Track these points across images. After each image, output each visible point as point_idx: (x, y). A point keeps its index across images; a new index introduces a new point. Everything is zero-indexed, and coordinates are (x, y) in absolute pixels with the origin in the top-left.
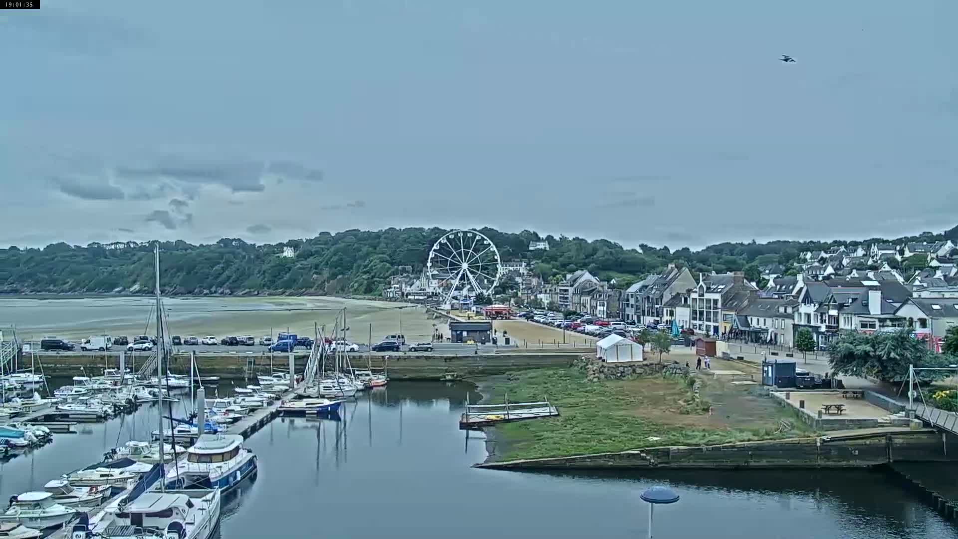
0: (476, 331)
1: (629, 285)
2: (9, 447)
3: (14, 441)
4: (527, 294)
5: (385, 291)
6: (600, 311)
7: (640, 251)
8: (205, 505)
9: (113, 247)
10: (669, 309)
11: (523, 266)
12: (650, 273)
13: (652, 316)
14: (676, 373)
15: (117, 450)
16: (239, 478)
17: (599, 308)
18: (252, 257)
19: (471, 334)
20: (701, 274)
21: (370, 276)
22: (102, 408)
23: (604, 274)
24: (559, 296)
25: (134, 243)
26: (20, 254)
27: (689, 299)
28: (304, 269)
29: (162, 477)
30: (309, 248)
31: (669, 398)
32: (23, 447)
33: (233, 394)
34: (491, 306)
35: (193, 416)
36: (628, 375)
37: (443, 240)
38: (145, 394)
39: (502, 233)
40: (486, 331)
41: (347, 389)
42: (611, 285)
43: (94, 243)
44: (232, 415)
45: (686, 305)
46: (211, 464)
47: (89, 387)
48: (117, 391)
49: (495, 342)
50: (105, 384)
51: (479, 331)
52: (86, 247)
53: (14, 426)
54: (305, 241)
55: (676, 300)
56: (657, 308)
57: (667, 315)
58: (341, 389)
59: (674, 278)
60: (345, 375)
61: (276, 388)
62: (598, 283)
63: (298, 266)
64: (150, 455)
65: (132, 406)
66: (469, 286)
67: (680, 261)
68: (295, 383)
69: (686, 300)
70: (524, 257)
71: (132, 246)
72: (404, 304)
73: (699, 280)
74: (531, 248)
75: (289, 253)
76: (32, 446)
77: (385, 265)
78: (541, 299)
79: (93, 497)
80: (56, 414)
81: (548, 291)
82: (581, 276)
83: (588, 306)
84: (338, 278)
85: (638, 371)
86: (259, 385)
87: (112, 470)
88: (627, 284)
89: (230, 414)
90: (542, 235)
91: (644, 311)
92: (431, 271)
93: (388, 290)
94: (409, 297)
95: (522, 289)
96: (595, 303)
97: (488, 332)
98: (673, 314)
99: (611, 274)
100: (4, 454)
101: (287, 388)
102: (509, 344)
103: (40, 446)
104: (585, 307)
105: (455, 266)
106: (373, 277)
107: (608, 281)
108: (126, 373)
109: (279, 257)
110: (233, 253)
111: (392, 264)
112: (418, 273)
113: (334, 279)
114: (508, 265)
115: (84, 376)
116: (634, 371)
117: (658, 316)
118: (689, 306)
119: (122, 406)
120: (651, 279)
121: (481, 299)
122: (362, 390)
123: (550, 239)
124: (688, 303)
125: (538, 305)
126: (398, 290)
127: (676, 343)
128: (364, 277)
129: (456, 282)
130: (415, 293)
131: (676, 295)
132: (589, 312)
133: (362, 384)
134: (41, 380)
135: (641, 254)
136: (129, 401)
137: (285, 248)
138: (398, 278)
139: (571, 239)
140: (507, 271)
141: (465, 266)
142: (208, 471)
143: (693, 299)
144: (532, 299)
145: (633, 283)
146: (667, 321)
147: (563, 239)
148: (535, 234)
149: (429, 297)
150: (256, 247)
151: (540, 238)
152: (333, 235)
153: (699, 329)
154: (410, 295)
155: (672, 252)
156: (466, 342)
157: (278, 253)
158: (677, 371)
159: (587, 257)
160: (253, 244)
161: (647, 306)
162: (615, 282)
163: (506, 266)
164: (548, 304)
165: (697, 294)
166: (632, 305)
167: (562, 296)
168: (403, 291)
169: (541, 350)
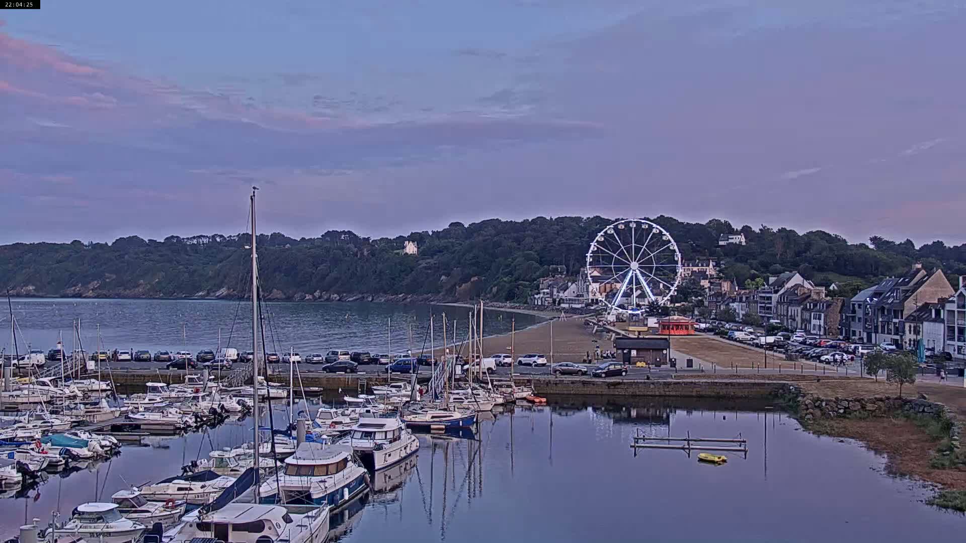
0: (648, 350)
1: (856, 290)
2: (70, 458)
3: (75, 451)
4: (716, 302)
5: (532, 297)
6: (814, 325)
7: (872, 247)
8: (306, 522)
9: (195, 241)
10: (912, 325)
11: (711, 266)
12: (885, 276)
13: (889, 333)
14: (923, 411)
15: (198, 463)
16: (347, 497)
17: (813, 322)
18: (366, 253)
19: (642, 353)
20: (961, 278)
21: (513, 279)
22: (182, 418)
23: (820, 276)
24: (759, 305)
25: (221, 236)
26: (85, 250)
27: (942, 311)
28: (430, 268)
29: (255, 484)
30: (437, 242)
31: (914, 445)
32: (87, 458)
33: (342, 404)
34: (667, 318)
35: (292, 427)
36: (856, 411)
37: (610, 229)
38: (232, 404)
39: (683, 223)
40: (663, 350)
41: (482, 402)
42: (829, 291)
43: (173, 237)
44: (339, 428)
45: (938, 319)
46: (313, 478)
47: (166, 394)
48: (200, 399)
49: (673, 364)
50: (185, 392)
51: (653, 349)
52: (163, 241)
53: (76, 435)
54: (431, 233)
55: (924, 313)
56: (895, 323)
57: (910, 333)
58: (476, 401)
59: (920, 283)
60: (480, 386)
61: (396, 400)
62: (812, 289)
63: (422, 266)
64: (237, 468)
65: (217, 417)
66: (639, 292)
67: (930, 259)
68: (418, 394)
69: (938, 313)
70: (712, 254)
71: (218, 240)
72: (556, 314)
73: (958, 285)
74: (721, 243)
75: (411, 248)
76: (96, 458)
77: (533, 264)
78: (735, 310)
79: (169, 513)
80: (126, 424)
81: (744, 299)
82: (789, 279)
83: (798, 319)
84: (472, 280)
85: (870, 407)
86: (373, 394)
87: (193, 483)
88: (853, 290)
89: (336, 426)
90: (737, 226)
91: (876, 327)
92: (591, 272)
93: (536, 296)
94: (563, 305)
95: (710, 296)
96: (808, 314)
97: (665, 352)
98: (919, 332)
99: (831, 276)
100: (64, 466)
101: (409, 399)
102: (692, 366)
103: (107, 459)
104: (794, 320)
105: (623, 267)
106: (517, 279)
107: (827, 286)
108: (210, 380)
109: (398, 254)
110: (342, 249)
111: (541, 263)
112: (574, 274)
113: (466, 282)
114: (691, 265)
115: (160, 382)
116: (863, 407)
117: (896, 334)
118: (943, 321)
119: (205, 416)
120: (887, 282)
121: (655, 308)
122: (502, 405)
123: (746, 230)
124: (942, 317)
125: (730, 317)
126: (549, 296)
127: (923, 371)
128: (505, 279)
129: (623, 287)
130: (570, 299)
131: (923, 305)
132: (799, 326)
133: (502, 396)
134: (109, 388)
135: (873, 249)
136: (213, 411)
137: (407, 242)
138: (548, 281)
139: (775, 230)
140: (690, 272)
141: (634, 265)
142: (309, 486)
143: (949, 311)
144: (722, 309)
145: (860, 290)
146: (910, 340)
147: (764, 231)
148: (728, 225)
149: (587, 305)
150: (371, 241)
151: (733, 229)
152: (466, 226)
153: (959, 353)
154: (563, 303)
155: (917, 247)
156: (635, 363)
157: (398, 249)
158: (926, 409)
159: (798, 254)
160: (366, 237)
161: (880, 319)
162: (836, 288)
163: (688, 266)
164: (743, 315)
165: (956, 305)
166: (859, 319)
167: (763, 305)
168: (555, 297)
169: (734, 376)
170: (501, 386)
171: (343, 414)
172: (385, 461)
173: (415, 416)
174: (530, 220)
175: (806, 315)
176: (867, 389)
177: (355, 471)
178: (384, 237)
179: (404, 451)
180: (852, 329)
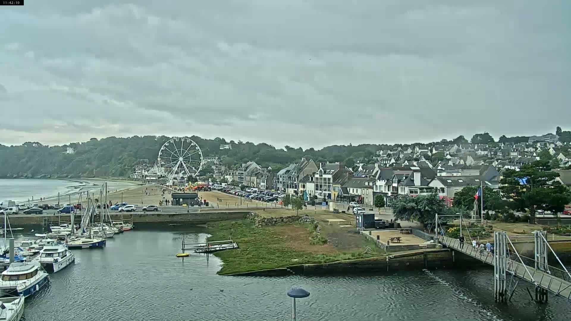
0: (188, 198)
1: (279, 170)
4: (219, 176)
5: (132, 174)
6: (262, 185)
7: (286, 150)
8: (14, 307)
10: (302, 184)
11: (216, 159)
12: (291, 163)
13: (293, 188)
14: (306, 221)
16: (37, 289)
18: (46, 154)
19: (185, 200)
20: (321, 164)
23: (264, 164)
24: (238, 177)
27: (314, 178)
28: (80, 161)
30: (83, 148)
31: (303, 236)
33: (34, 238)
34: (197, 183)
35: (6, 252)
36: (279, 223)
37: (167, 144)
39: (203, 139)
40: (194, 198)
41: (108, 233)
42: (268, 170)
44: (33, 251)
45: (312, 181)
46: (18, 281)
51: (190, 198)
54: (81, 143)
55: (307, 179)
56: (295, 184)
57: (301, 188)
58: (104, 233)
59: (305, 166)
60: (106, 224)
62: (261, 169)
63: (76, 160)
66: (183, 171)
67: (309, 156)
68: (75, 230)
69: (312, 179)
70: (217, 153)
72: (144, 183)
73: (320, 167)
74: (221, 148)
75: (70, 151)
77: (132, 159)
78: (227, 179)
81: (231, 174)
82: (251, 165)
83: (255, 183)
84: (101, 167)
85: (285, 220)
86: (51, 232)
89: (31, 250)
90: (228, 141)
91: (288, 185)
92: (160, 163)
93: (134, 174)
94: (147, 178)
95: (216, 173)
98: (305, 187)
99: (268, 163)
101: (70, 233)
102: (208, 206)
104: (253, 183)
105: (175, 159)
106: (124, 166)
107: (267, 168)
109: (64, 154)
110: (34, 151)
111: (136, 158)
112: (152, 164)
113: (99, 167)
116: (282, 221)
117: (296, 188)
118: (314, 182)
120: (292, 167)
121: (191, 179)
123: (232, 143)
124: (314, 180)
125: (225, 182)
126: (140, 174)
128: (119, 166)
129: (176, 169)
130: (150, 176)
131: (306, 175)
132: (256, 186)
135: (286, 152)
137: (69, 148)
138: (140, 166)
139: (245, 143)
140: (206, 162)
141: (181, 159)
142: (16, 285)
143: (316, 178)
144: (221, 178)
145: (281, 169)
146: (301, 191)
147: (240, 143)
148: (224, 140)
149: (159, 178)
150: (49, 147)
151: (226, 142)
152: (99, 140)
153: (320, 196)
154: (147, 177)
155: (304, 151)
156: (182, 205)
157: (64, 151)
158: (307, 220)
159: (254, 153)
160: (47, 145)
161: (289, 182)
162: (271, 168)
163: (206, 159)
164: (231, 181)
165: (319, 175)
166: (281, 182)
167: (240, 177)
168: (143, 174)
169: (227, 209)
170: (117, 224)
171: (35, 243)
172: (59, 268)
173: (73, 242)
174: (131, 137)
175: (258, 180)
176: (284, 213)
177: (42, 275)
178: (56, 145)
179: (68, 261)
180: (278, 186)
